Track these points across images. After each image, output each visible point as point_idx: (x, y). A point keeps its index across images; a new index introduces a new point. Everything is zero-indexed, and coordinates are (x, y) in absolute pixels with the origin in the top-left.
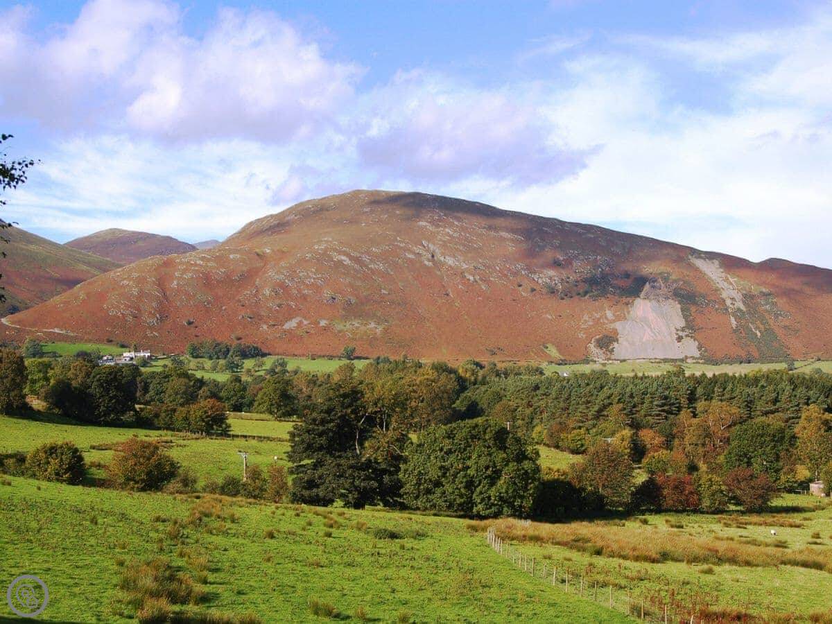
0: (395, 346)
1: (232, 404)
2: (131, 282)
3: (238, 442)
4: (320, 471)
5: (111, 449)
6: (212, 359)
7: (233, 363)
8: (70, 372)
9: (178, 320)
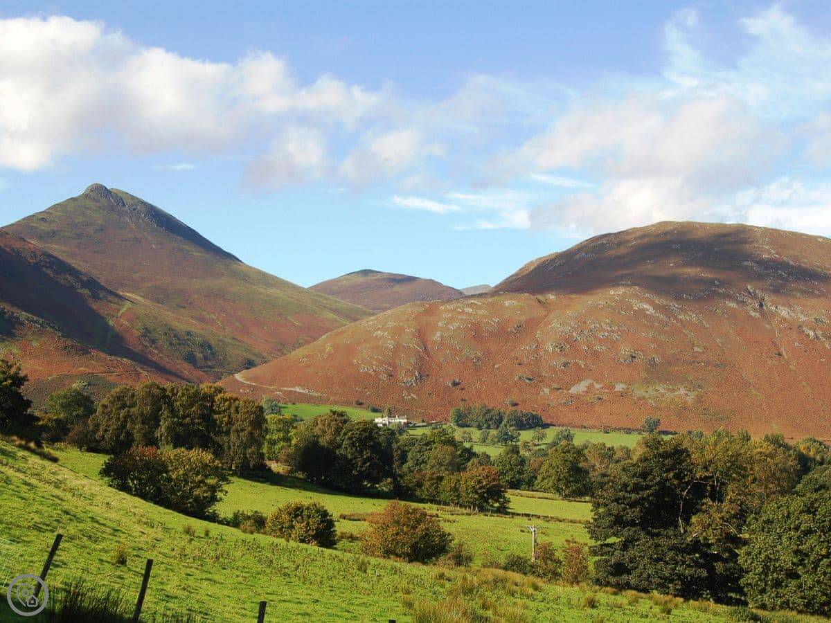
0: (711, 420)
1: (507, 481)
2: (386, 333)
3: (518, 520)
4: (631, 552)
5: (365, 520)
6: (481, 429)
7: (507, 434)
8: (317, 428)
9: (441, 380)
